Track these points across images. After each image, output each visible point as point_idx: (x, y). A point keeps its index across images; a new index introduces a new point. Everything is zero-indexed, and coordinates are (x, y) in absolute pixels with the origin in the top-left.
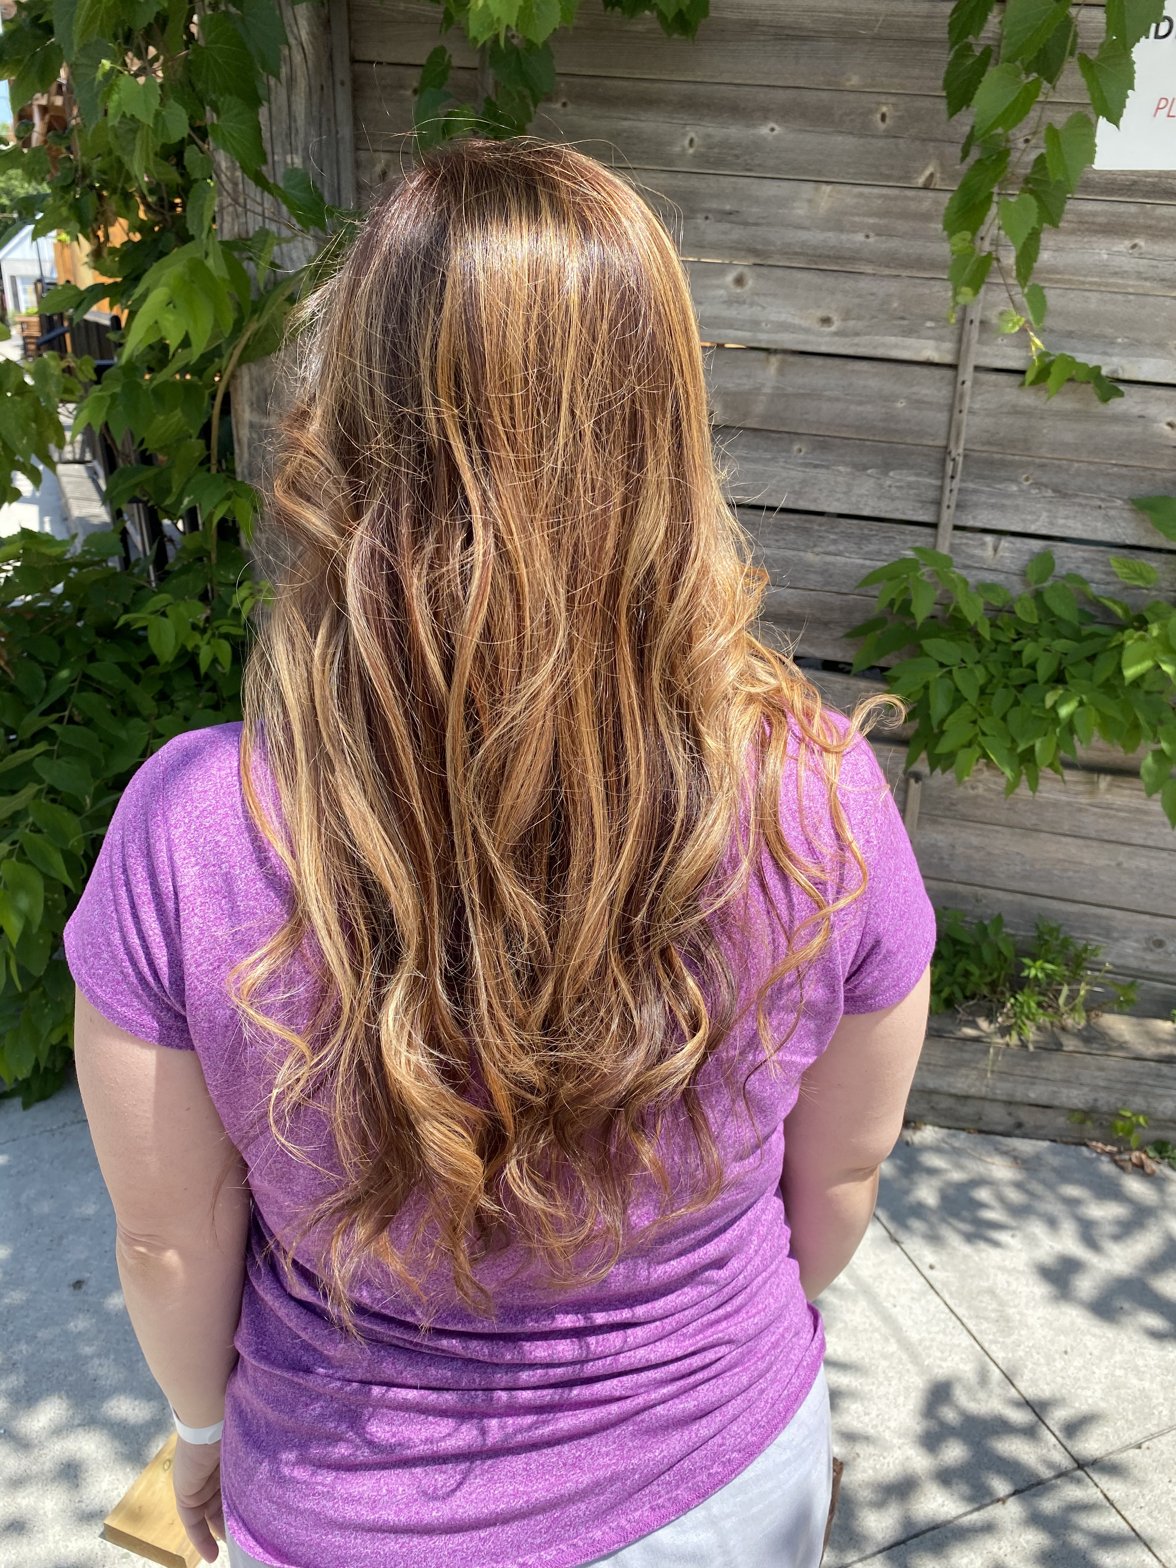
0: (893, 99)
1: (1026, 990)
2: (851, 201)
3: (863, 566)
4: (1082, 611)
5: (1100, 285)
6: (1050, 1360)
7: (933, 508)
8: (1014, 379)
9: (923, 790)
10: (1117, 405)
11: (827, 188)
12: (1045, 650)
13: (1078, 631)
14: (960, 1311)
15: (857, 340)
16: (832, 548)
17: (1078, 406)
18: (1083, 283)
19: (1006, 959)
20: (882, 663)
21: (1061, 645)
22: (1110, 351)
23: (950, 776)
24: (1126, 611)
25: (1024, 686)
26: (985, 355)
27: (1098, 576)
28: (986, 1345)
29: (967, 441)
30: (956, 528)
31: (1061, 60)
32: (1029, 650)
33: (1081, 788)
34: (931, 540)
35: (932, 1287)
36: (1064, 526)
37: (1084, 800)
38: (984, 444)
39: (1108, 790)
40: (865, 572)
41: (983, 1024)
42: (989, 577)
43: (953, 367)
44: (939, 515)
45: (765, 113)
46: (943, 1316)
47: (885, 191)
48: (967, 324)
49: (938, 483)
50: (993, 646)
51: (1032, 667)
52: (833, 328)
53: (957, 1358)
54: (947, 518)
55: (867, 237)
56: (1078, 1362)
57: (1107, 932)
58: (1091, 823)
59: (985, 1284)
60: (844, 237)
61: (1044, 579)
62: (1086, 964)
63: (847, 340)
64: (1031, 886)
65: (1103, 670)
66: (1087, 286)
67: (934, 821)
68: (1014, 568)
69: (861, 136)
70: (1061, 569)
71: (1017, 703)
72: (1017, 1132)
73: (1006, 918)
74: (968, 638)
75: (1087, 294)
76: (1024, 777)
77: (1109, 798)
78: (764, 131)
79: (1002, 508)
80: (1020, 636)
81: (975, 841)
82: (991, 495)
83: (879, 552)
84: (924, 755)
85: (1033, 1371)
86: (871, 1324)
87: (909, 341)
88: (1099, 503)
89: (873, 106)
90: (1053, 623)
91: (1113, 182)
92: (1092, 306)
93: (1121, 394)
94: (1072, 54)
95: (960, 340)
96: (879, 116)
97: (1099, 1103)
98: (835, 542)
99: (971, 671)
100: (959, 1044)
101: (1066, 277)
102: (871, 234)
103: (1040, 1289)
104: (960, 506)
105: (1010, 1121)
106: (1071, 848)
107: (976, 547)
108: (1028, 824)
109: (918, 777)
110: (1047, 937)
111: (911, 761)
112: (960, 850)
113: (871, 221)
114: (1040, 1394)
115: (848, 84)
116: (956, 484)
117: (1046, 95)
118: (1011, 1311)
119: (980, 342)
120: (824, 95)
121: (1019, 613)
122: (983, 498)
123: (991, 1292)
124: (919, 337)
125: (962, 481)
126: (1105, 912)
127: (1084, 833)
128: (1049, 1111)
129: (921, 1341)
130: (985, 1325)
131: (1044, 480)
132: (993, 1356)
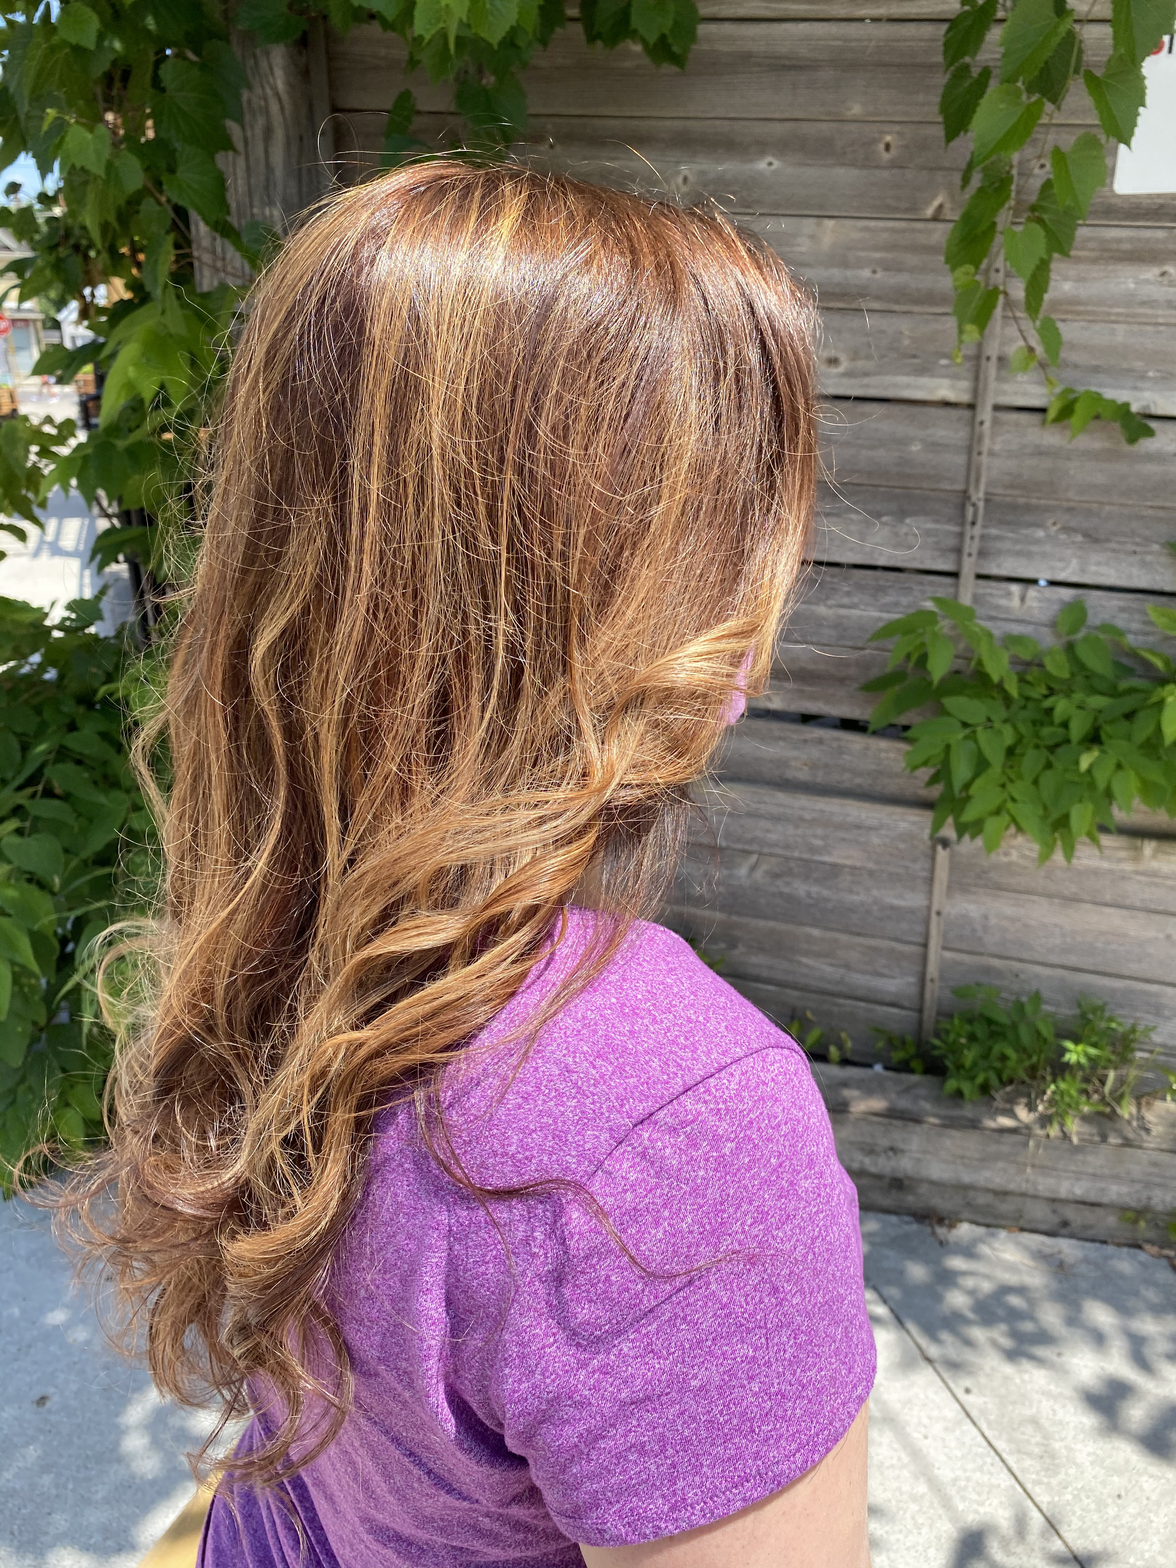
0: (898, 128)
1: (1068, 1077)
2: (857, 235)
3: (879, 619)
4: (1117, 664)
5: (1127, 316)
6: (1101, 1505)
7: (953, 557)
8: (1035, 418)
9: (952, 856)
10: (1147, 445)
11: (830, 223)
12: (1080, 707)
13: (1115, 687)
14: (1000, 1445)
15: (866, 381)
16: (846, 601)
17: (1107, 445)
18: (1109, 314)
19: (1045, 1041)
20: (903, 720)
21: (1098, 702)
22: (1139, 384)
23: (979, 842)
24: (1167, 663)
25: (1057, 745)
26: (1005, 393)
27: (1135, 626)
28: (1029, 1486)
29: (988, 484)
30: (980, 577)
31: (1065, 77)
32: (1062, 706)
33: (1123, 854)
34: (952, 590)
35: (968, 1415)
36: (1096, 573)
37: (1128, 867)
38: (1006, 487)
39: (1154, 856)
40: (881, 624)
41: (1022, 1113)
42: (1016, 629)
43: (971, 407)
44: (959, 562)
45: (762, 147)
46: (980, 1450)
47: (891, 224)
48: (984, 362)
49: (956, 529)
50: (1022, 702)
51: (1065, 725)
52: (841, 369)
53: (995, 1502)
54: (969, 568)
55: (874, 272)
56: (1133, 1509)
57: (1158, 1010)
58: (1136, 892)
59: (1028, 1412)
60: (849, 273)
61: (1074, 630)
62: (1133, 1045)
63: (853, 381)
64: (1072, 960)
65: (1142, 730)
66: (1113, 318)
67: (965, 889)
68: (1044, 618)
69: (864, 167)
70: (1093, 619)
71: (1049, 766)
72: (1064, 1231)
73: (1045, 994)
74: (995, 695)
75: (1115, 326)
76: (1059, 843)
77: (1155, 865)
78: (762, 165)
79: (1029, 555)
80: (1051, 692)
81: (1009, 910)
82: (1016, 541)
83: (897, 604)
84: (950, 820)
85: (1082, 1518)
86: (899, 1459)
87: (925, 381)
88: (1134, 548)
89: (876, 135)
90: (1087, 677)
91: (1138, 206)
92: (1120, 339)
93: (1150, 433)
94: (1076, 71)
95: (976, 378)
96: (882, 147)
97: (1154, 1202)
98: (848, 594)
99: (1000, 732)
100: (996, 1135)
101: (1089, 308)
102: (879, 269)
103: (1089, 1420)
104: (982, 554)
105: (1055, 1220)
106: (1114, 919)
107: (1002, 597)
108: (1066, 893)
109: (945, 843)
110: (1091, 1016)
111: (937, 825)
112: (993, 921)
113: (877, 255)
114: (1090, 1547)
115: (849, 113)
116: (977, 531)
117: (1051, 116)
118: (1057, 1445)
119: (998, 379)
120: (824, 126)
121: (1050, 667)
122: (1007, 545)
123: (1034, 1422)
124: (933, 376)
125: (984, 527)
126: (1155, 988)
127: (1128, 902)
128: (1097, 1209)
129: (955, 1480)
130: (1028, 1462)
131: (1073, 524)
132: (1037, 1499)
